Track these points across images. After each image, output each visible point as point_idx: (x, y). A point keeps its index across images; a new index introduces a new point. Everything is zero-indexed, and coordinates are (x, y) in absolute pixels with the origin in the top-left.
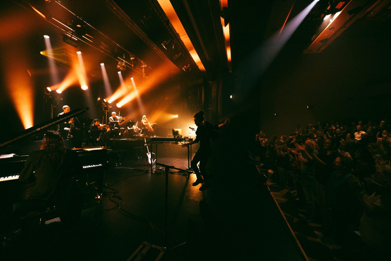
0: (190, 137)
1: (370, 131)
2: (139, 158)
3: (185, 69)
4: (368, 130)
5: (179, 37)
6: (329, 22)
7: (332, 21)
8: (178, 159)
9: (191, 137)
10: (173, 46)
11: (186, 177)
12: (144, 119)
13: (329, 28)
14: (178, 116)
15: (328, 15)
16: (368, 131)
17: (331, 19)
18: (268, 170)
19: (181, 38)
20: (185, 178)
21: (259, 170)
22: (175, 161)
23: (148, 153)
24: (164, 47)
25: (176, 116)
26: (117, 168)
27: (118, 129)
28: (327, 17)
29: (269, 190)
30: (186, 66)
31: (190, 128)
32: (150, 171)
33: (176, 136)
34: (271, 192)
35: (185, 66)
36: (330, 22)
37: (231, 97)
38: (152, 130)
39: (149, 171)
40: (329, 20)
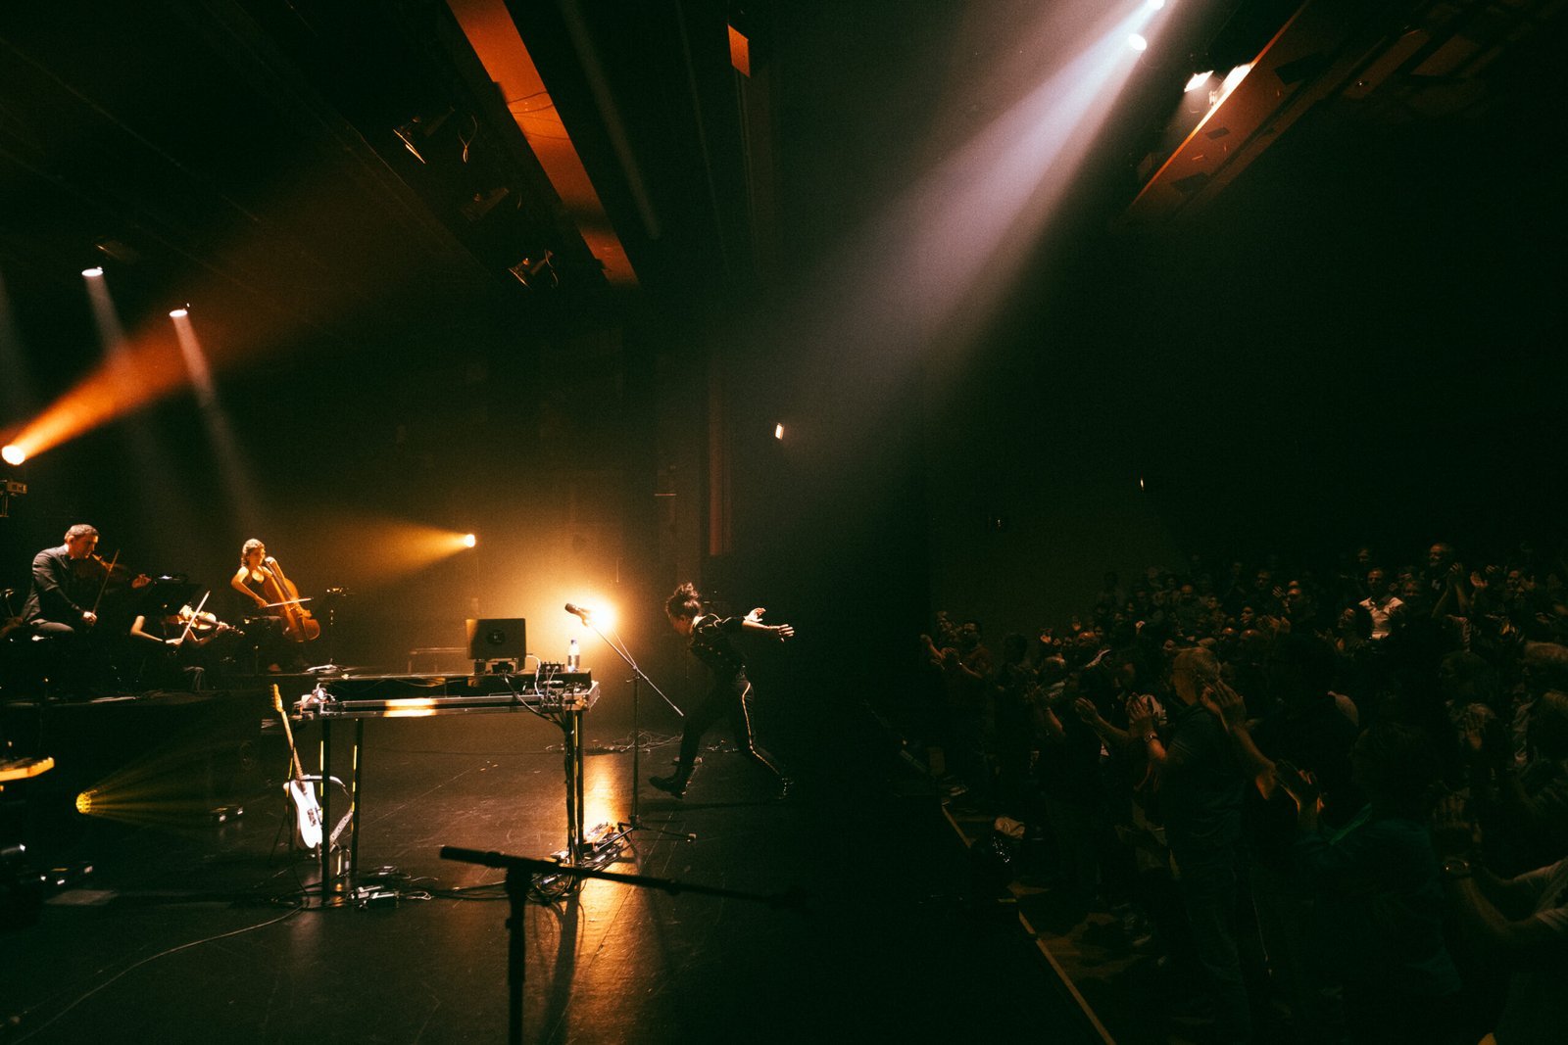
0: (573, 661)
1: (1415, 592)
2: (222, 818)
3: (526, 275)
4: (1407, 588)
5: (502, 103)
6: (1205, 106)
7: (1217, 102)
8: (492, 802)
9: (577, 664)
10: (465, 150)
11: (559, 913)
12: (252, 560)
13: (1211, 130)
14: (477, 538)
15: (1199, 72)
16: (1409, 592)
17: (1214, 90)
18: (994, 822)
19: (512, 108)
20: (553, 916)
21: (959, 824)
22: (473, 813)
23: (294, 776)
24: (410, 147)
25: (469, 541)
26: (65, 898)
27: (68, 632)
28: (1198, 83)
29: (1031, 931)
30: (534, 260)
31: (569, 609)
32: (312, 899)
33: (487, 660)
34: (1039, 943)
35: (526, 262)
36: (1212, 104)
37: (779, 432)
38: (313, 631)
39: (307, 894)
40: (1208, 97)
